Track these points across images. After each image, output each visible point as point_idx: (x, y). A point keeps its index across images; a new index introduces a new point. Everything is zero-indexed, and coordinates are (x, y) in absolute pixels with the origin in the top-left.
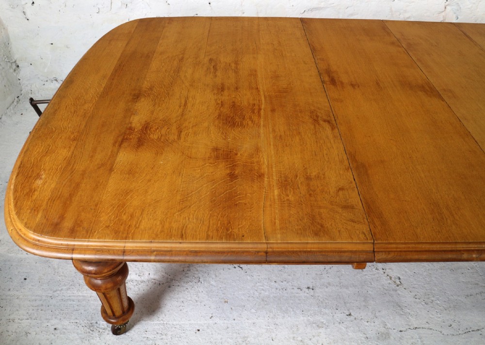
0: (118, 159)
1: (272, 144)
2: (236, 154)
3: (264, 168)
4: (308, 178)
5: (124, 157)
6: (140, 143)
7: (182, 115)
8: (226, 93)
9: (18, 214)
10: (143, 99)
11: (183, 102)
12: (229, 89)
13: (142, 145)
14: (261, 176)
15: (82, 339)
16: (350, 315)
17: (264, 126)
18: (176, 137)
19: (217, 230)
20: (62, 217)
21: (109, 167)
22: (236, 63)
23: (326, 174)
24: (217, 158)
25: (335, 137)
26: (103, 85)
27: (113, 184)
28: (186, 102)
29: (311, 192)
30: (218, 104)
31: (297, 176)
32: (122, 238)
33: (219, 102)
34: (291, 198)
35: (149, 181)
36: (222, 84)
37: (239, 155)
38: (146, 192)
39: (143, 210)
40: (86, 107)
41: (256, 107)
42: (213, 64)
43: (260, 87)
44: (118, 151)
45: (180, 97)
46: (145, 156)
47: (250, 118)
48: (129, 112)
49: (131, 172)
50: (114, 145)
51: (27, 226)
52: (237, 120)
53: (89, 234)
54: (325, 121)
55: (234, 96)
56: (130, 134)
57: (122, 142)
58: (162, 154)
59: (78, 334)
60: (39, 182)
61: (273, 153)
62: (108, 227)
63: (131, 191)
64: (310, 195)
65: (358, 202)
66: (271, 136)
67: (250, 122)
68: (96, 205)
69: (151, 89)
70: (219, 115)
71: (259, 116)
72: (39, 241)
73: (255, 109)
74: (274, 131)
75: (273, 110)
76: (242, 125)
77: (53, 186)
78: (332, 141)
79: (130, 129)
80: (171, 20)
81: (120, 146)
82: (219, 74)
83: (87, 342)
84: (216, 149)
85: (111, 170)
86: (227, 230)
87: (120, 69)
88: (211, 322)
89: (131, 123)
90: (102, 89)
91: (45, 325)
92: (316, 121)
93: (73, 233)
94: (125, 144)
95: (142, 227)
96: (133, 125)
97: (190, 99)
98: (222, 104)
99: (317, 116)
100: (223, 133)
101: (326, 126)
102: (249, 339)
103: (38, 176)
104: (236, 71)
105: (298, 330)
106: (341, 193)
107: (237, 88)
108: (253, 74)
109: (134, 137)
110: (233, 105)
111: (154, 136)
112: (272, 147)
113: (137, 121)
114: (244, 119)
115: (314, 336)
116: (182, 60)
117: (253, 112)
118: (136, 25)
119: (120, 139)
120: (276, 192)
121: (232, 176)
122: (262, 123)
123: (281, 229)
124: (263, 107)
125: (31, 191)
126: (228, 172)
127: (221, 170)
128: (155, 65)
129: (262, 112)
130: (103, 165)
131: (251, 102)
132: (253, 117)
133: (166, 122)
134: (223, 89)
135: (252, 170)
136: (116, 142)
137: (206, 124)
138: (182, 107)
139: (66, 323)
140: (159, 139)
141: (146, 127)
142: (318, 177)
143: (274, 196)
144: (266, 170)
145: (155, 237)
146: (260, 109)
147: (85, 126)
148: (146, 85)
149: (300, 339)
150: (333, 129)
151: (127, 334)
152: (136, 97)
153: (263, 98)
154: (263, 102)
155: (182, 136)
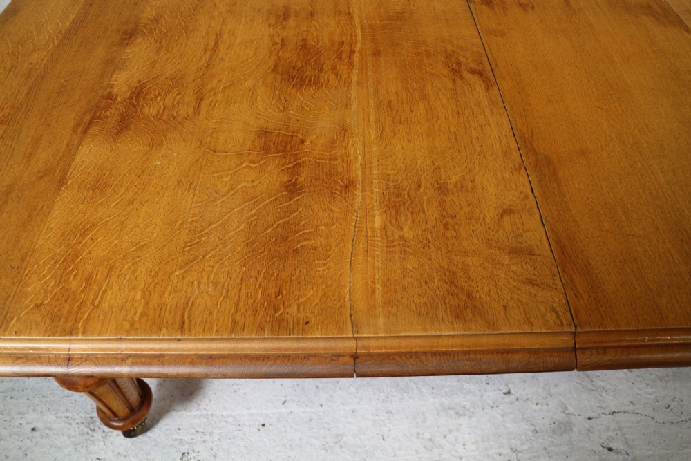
0: (78, 159)
1: (372, 118)
2: (303, 142)
3: (357, 172)
4: (442, 190)
5: (91, 154)
6: (124, 125)
7: (207, 67)
8: (291, 22)
10: (139, 40)
11: (212, 43)
12: (297, 15)
13: (127, 128)
14: (349, 186)
15: (75, 445)
16: (509, 392)
17: (358, 83)
18: (191, 111)
19: (255, 310)
21: (57, 176)
23: (477, 179)
24: (265, 149)
25: (492, 103)
26: (72, 17)
27: (62, 211)
28: (216, 43)
29: (448, 219)
30: (275, 44)
31: (420, 186)
32: (64, 333)
33: (278, 40)
34: (408, 233)
35: (131, 202)
36: (287, 8)
37: (308, 143)
38: (123, 225)
39: (112, 268)
40: (34, 58)
41: (346, 48)
43: (355, 12)
44: (80, 144)
45: (207, 33)
46: (131, 149)
47: (334, 69)
48: (112, 65)
49: (99, 185)
50: (74, 131)
52: (309, 72)
54: (473, 72)
55: (305, 28)
56: (107, 108)
57: (91, 123)
58: (161, 145)
61: (373, 137)
62: (38, 306)
63: (94, 225)
64: (446, 226)
65: (541, 238)
66: (372, 103)
67: (332, 77)
68: (23, 260)
69: (156, 20)
70: (276, 65)
71: (351, 64)
73: (343, 52)
74: (376, 92)
75: (377, 54)
76: (316, 83)
78: (487, 112)
79: (110, 97)
81: (85, 132)
84: (264, 133)
85: (62, 182)
86: (275, 309)
88: (283, 410)
89: (112, 86)
90: (68, 24)
91: (16, 423)
92: (456, 72)
94: (95, 129)
95: (105, 306)
96: (116, 90)
97: (225, 36)
98: (283, 44)
99: (459, 64)
100: (279, 99)
101: (476, 82)
102: (345, 439)
105: (424, 421)
106: (506, 219)
107: (312, 14)
109: (113, 115)
110: (304, 46)
111: (150, 111)
112: (373, 124)
113: (122, 82)
114: (321, 70)
115: (450, 431)
117: (339, 57)
119: (87, 118)
120: (378, 221)
121: (292, 188)
122: (355, 79)
123: (386, 304)
124: (358, 47)
126: (285, 179)
127: (272, 176)
129: (356, 57)
130: (47, 172)
131: (337, 38)
132: (338, 67)
133: (177, 82)
134: (286, 17)
135: (331, 174)
136: (78, 125)
137: (249, 84)
138: (208, 53)
140: (159, 116)
141: (139, 93)
142: (461, 186)
143: (373, 229)
144: (360, 173)
145: (132, 328)
146: (352, 52)
147: (27, 95)
148: (148, 13)
149: (428, 436)
150: (488, 88)
151: (149, 434)
152: (128, 36)
153: (359, 32)
154: (359, 38)
155: (203, 109)
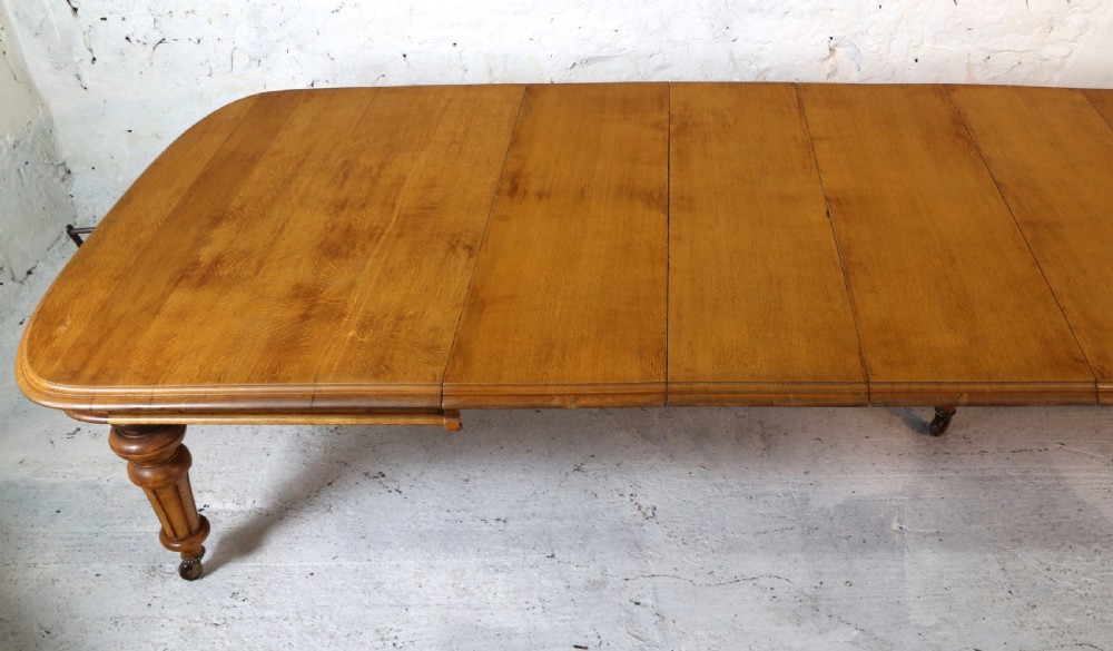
0: (169, 301)
2: (322, 292)
5: (178, 298)
6: (203, 281)
7: (272, 244)
8: (345, 212)
10: (224, 224)
11: (279, 227)
12: (352, 205)
13: (205, 283)
14: (341, 316)
18: (252, 273)
19: (263, 372)
20: (85, 365)
21: (154, 310)
24: (296, 296)
25: (466, 267)
26: (174, 205)
27: (156, 328)
28: (283, 227)
32: (151, 384)
35: (201, 324)
36: (346, 200)
37: (325, 293)
38: (193, 336)
39: (183, 356)
40: (142, 236)
41: (379, 231)
42: (346, 169)
43: (399, 202)
44: (172, 291)
45: (278, 220)
46: (206, 296)
48: (201, 241)
49: (181, 315)
50: (168, 284)
51: (40, 374)
52: (344, 248)
53: (113, 381)
55: (354, 217)
56: (193, 270)
57: (180, 280)
58: (227, 293)
59: (130, 580)
60: (63, 329)
62: (137, 373)
63: (175, 335)
68: (128, 352)
69: (241, 209)
70: (323, 243)
71: (377, 242)
72: (53, 390)
73: (375, 234)
76: (347, 254)
77: (79, 333)
78: (459, 273)
79: (197, 263)
81: (176, 285)
82: (348, 184)
83: (142, 590)
84: (298, 286)
85: (157, 313)
89: (199, 256)
90: (170, 210)
91: (82, 570)
92: (453, 247)
93: (94, 381)
94: (183, 283)
95: (177, 372)
96: (201, 259)
97: (291, 222)
98: (333, 228)
100: (316, 266)
103: (62, 322)
104: (375, 180)
107: (364, 205)
108: (399, 182)
109: (197, 274)
110: (348, 229)
111: (224, 272)
113: (206, 254)
114: (353, 246)
116: (301, 164)
117: (371, 238)
119: (179, 276)
124: (388, 231)
125: (51, 339)
126: (303, 312)
127: (294, 311)
128: (258, 172)
129: (383, 238)
130: (147, 308)
133: (246, 254)
134: (343, 207)
135: (333, 310)
136: (171, 281)
137: (299, 256)
138: (274, 234)
139: (114, 567)
140: (229, 276)
141: (217, 261)
143: (346, 338)
144: (351, 309)
145: (191, 382)
147: (136, 261)
148: (235, 203)
150: (470, 258)
152: (216, 221)
154: (392, 224)
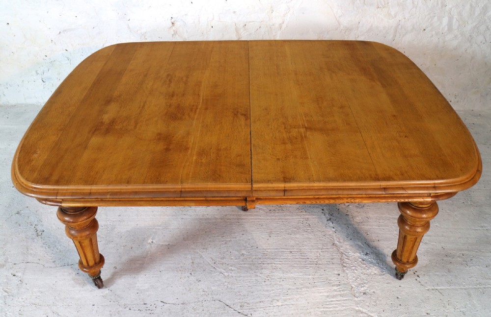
0: (91, 141)
1: (199, 130)
2: (173, 137)
3: (190, 145)
4: (219, 150)
5: (95, 140)
6: (108, 131)
7: (140, 113)
8: (175, 98)
9: (21, 173)
10: (113, 103)
11: (142, 104)
12: (177, 95)
14: (187, 149)
17: (197, 119)
18: (133, 127)
19: (151, 179)
20: (51, 175)
21: (84, 146)
22: (187, 77)
23: (232, 147)
24: (159, 139)
25: (246, 125)
26: (84, 94)
27: (86, 155)
28: (144, 106)
29: (218, 158)
30: (167, 106)
31: (211, 149)
32: (89, 185)
33: (169, 104)
34: (204, 161)
36: (173, 92)
37: (175, 137)
39: (105, 170)
40: (70, 109)
41: (195, 107)
42: (169, 78)
43: (201, 94)
44: (91, 138)
45: (140, 101)
46: (110, 139)
47: (189, 114)
48: (101, 112)
50: (89, 133)
51: (27, 179)
52: (179, 115)
53: (68, 183)
54: (242, 115)
55: (180, 100)
56: (101, 126)
57: (95, 131)
58: (122, 138)
60: (36, 156)
61: (198, 135)
62: (81, 179)
64: (217, 159)
65: (248, 163)
66: (200, 125)
67: (187, 117)
68: (74, 168)
69: (120, 96)
70: (167, 113)
71: (195, 113)
72: (35, 188)
73: (193, 109)
74: (203, 122)
75: (206, 109)
76: (181, 119)
77: (45, 158)
78: (243, 127)
79: (102, 123)
80: (142, 44)
81: (93, 133)
82: (172, 85)
84: (160, 134)
85: (86, 148)
86: (157, 178)
87: (97, 83)
89: (103, 119)
90: (83, 97)
92: (236, 114)
93: (57, 183)
94: (97, 132)
95: (103, 178)
96: (104, 121)
97: (148, 103)
98: (170, 106)
99: (238, 112)
100: (166, 124)
101: (243, 118)
103: (35, 152)
104: (186, 83)
106: (239, 158)
107: (183, 95)
108: (198, 84)
109: (104, 129)
110: (178, 107)
111: (118, 127)
112: (199, 132)
113: (106, 118)
114: (184, 115)
116: (146, 76)
117: (191, 111)
118: (113, 49)
119: (94, 129)
120: (194, 158)
121: (167, 150)
122: (196, 117)
123: (192, 177)
124: (199, 107)
125: (30, 161)
126: (165, 147)
127: (161, 146)
128: (124, 80)
129: (198, 110)
130: (80, 145)
131: (192, 104)
132: (190, 114)
134: (173, 96)
135: (181, 146)
136: (90, 131)
137: (156, 119)
138: (140, 108)
140: (121, 129)
141: (113, 122)
142: (226, 149)
143: (192, 160)
144: (191, 145)
145: (110, 183)
146: (197, 108)
148: (116, 93)
150: (246, 120)
152: (108, 102)
153: (201, 101)
154: (201, 104)
155: (138, 127)
